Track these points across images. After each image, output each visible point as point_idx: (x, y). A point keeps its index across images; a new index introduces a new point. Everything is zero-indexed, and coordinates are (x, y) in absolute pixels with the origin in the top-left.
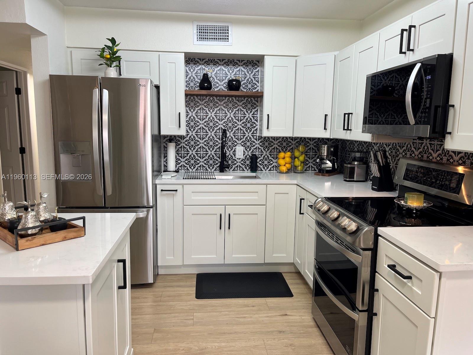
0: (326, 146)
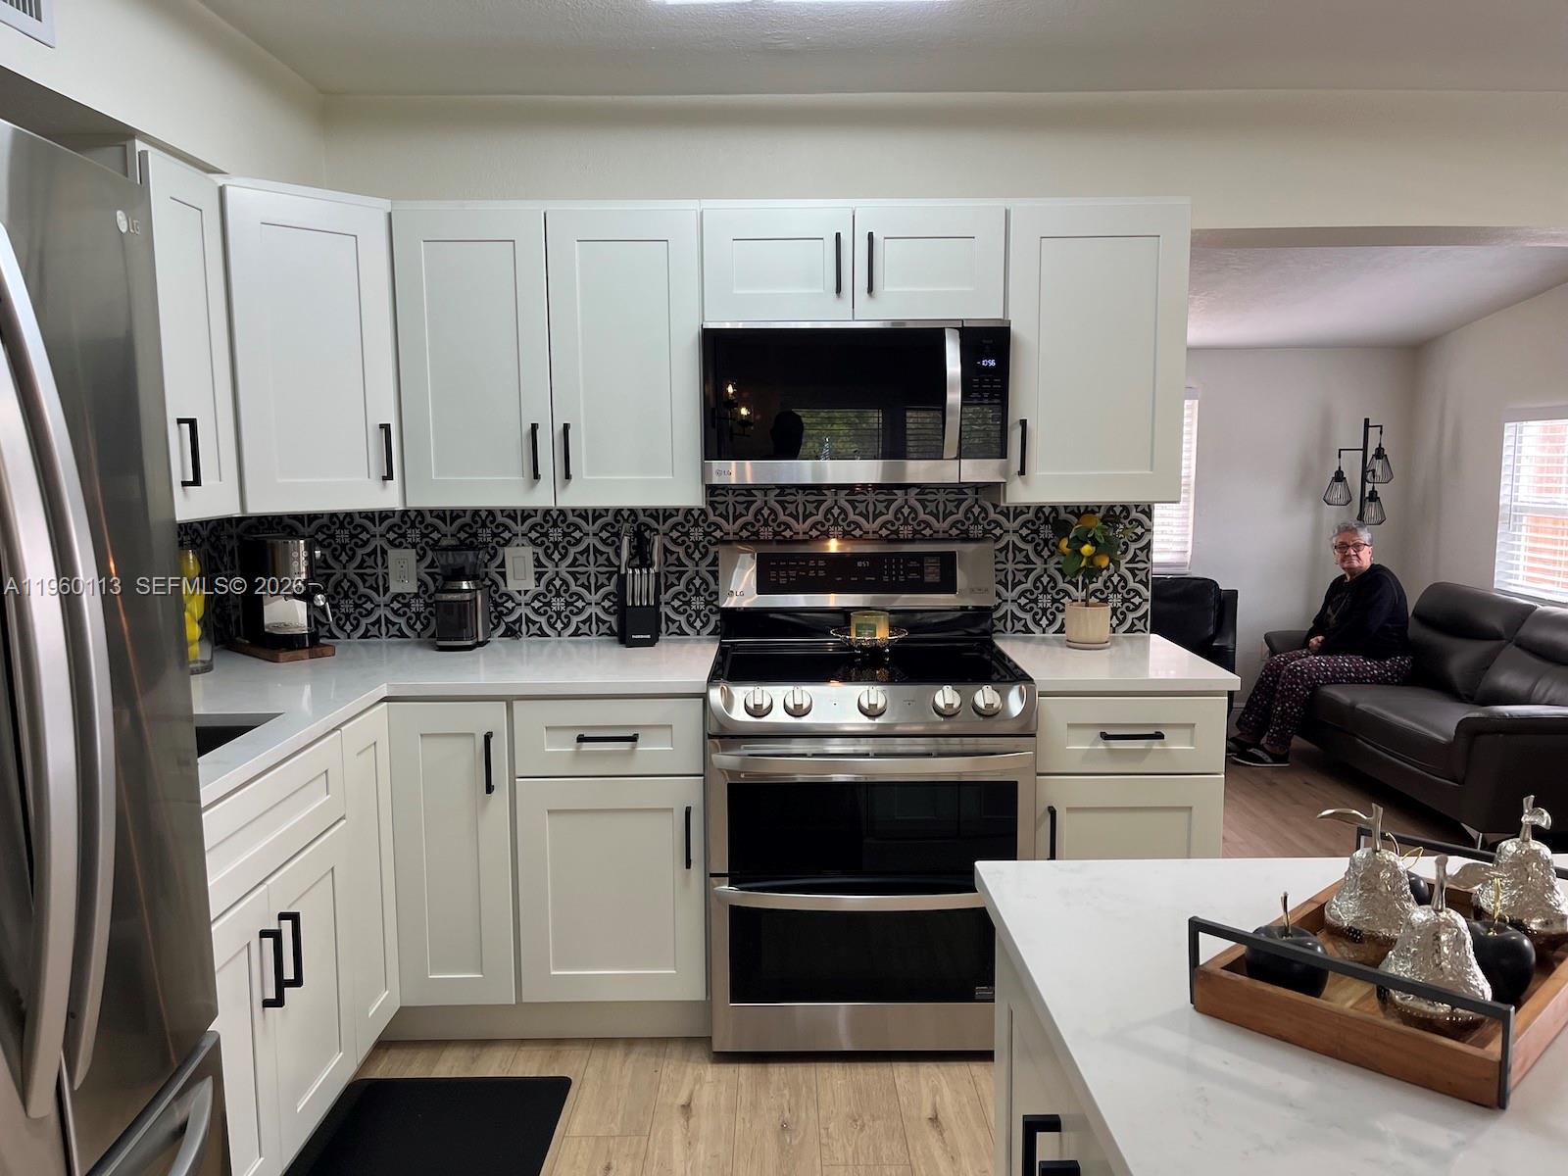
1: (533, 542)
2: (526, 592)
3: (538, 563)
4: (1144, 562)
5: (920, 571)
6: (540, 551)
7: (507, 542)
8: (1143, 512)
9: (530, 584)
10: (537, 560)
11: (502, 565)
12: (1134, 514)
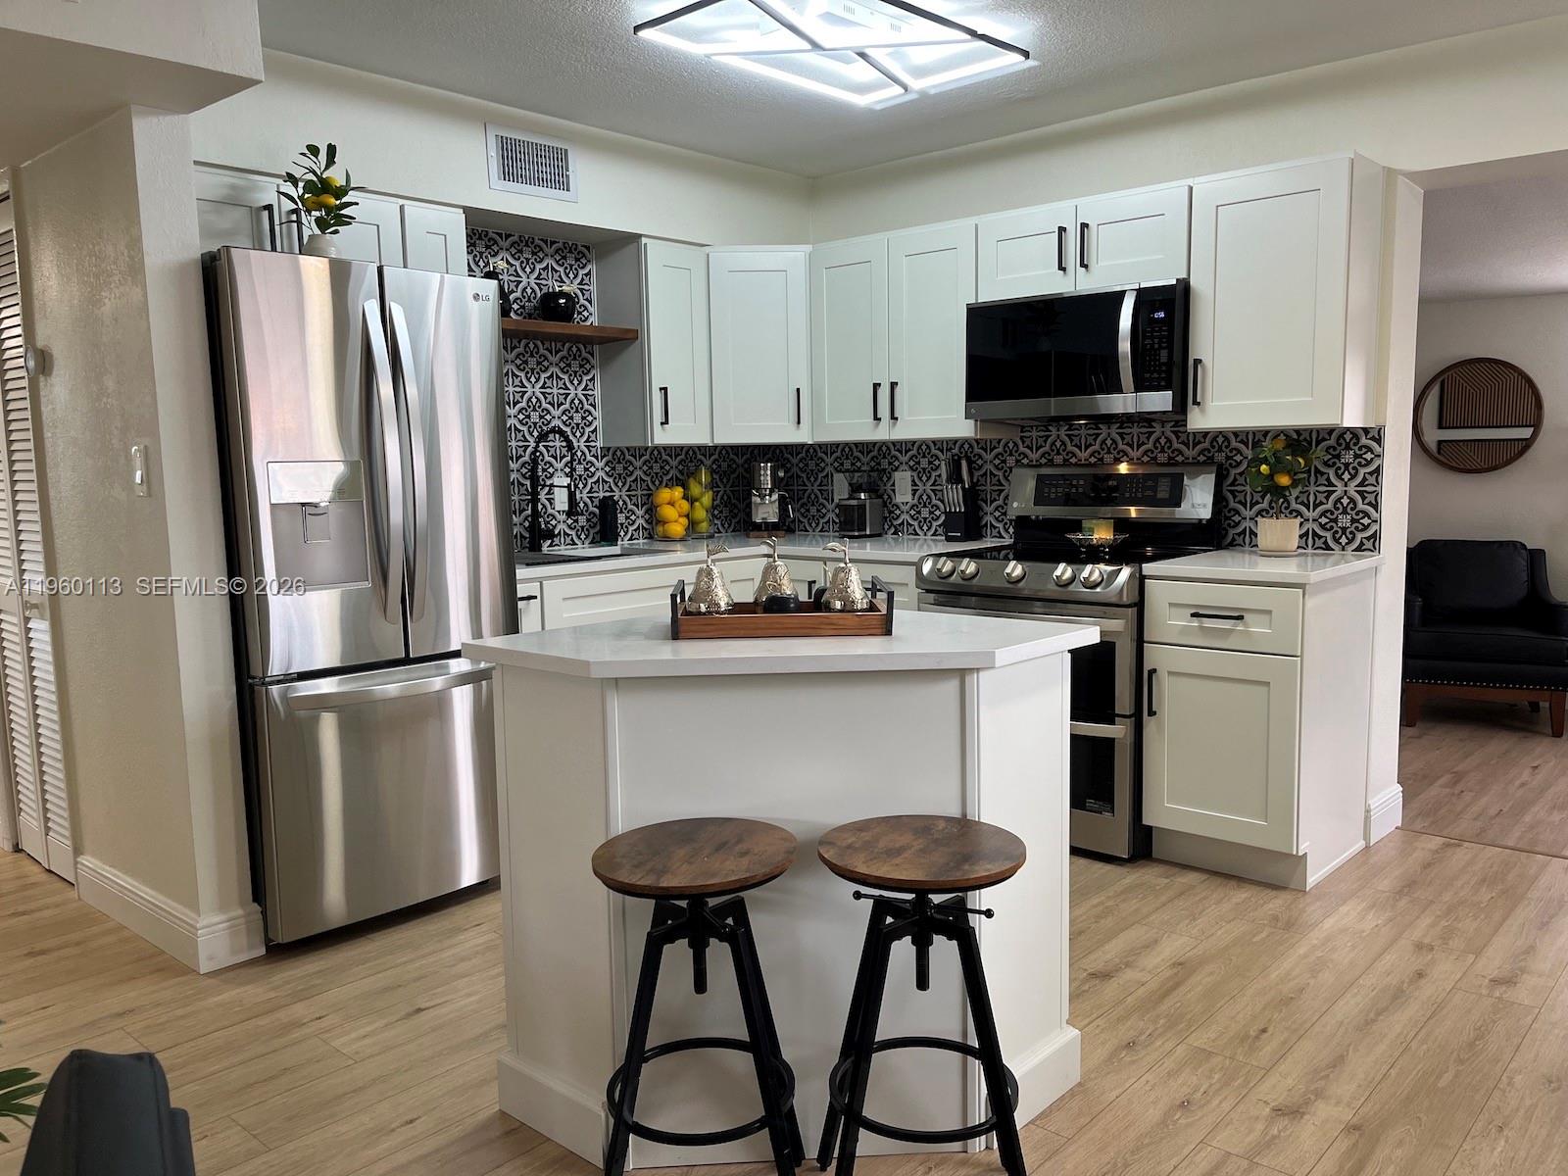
0: (769, 464)
1: (911, 468)
2: (907, 503)
3: (914, 484)
4: (1373, 485)
5: (1154, 489)
6: (915, 474)
7: (897, 469)
8: (1373, 439)
9: (908, 498)
10: (913, 481)
11: (893, 485)
12: (1364, 441)
